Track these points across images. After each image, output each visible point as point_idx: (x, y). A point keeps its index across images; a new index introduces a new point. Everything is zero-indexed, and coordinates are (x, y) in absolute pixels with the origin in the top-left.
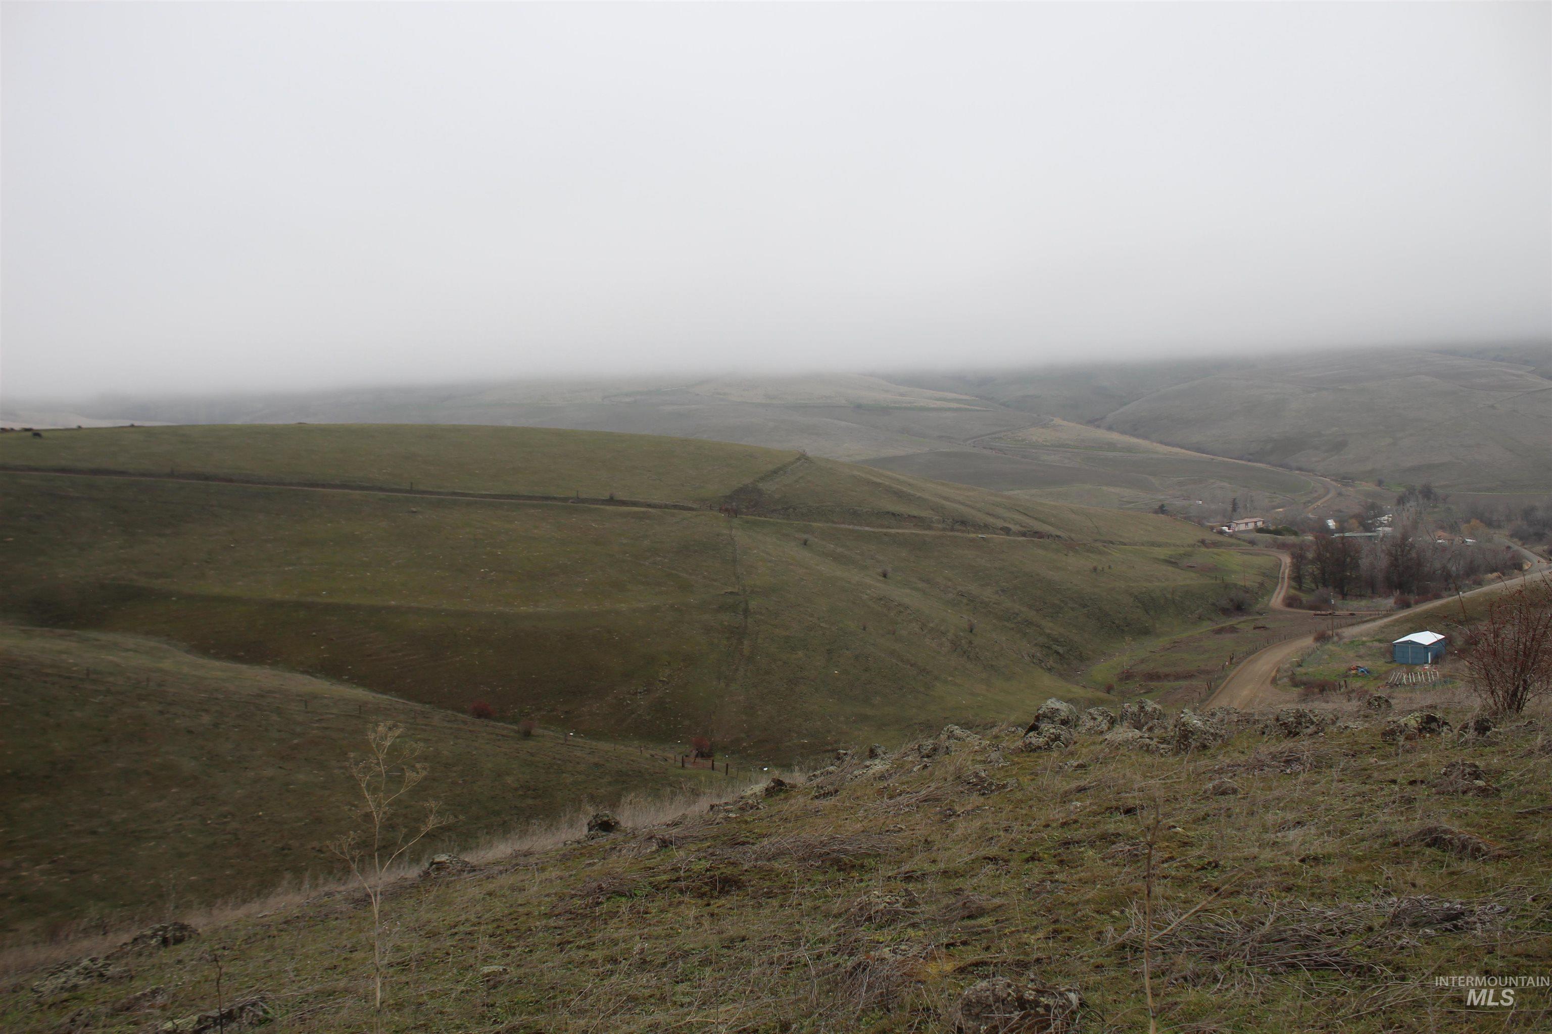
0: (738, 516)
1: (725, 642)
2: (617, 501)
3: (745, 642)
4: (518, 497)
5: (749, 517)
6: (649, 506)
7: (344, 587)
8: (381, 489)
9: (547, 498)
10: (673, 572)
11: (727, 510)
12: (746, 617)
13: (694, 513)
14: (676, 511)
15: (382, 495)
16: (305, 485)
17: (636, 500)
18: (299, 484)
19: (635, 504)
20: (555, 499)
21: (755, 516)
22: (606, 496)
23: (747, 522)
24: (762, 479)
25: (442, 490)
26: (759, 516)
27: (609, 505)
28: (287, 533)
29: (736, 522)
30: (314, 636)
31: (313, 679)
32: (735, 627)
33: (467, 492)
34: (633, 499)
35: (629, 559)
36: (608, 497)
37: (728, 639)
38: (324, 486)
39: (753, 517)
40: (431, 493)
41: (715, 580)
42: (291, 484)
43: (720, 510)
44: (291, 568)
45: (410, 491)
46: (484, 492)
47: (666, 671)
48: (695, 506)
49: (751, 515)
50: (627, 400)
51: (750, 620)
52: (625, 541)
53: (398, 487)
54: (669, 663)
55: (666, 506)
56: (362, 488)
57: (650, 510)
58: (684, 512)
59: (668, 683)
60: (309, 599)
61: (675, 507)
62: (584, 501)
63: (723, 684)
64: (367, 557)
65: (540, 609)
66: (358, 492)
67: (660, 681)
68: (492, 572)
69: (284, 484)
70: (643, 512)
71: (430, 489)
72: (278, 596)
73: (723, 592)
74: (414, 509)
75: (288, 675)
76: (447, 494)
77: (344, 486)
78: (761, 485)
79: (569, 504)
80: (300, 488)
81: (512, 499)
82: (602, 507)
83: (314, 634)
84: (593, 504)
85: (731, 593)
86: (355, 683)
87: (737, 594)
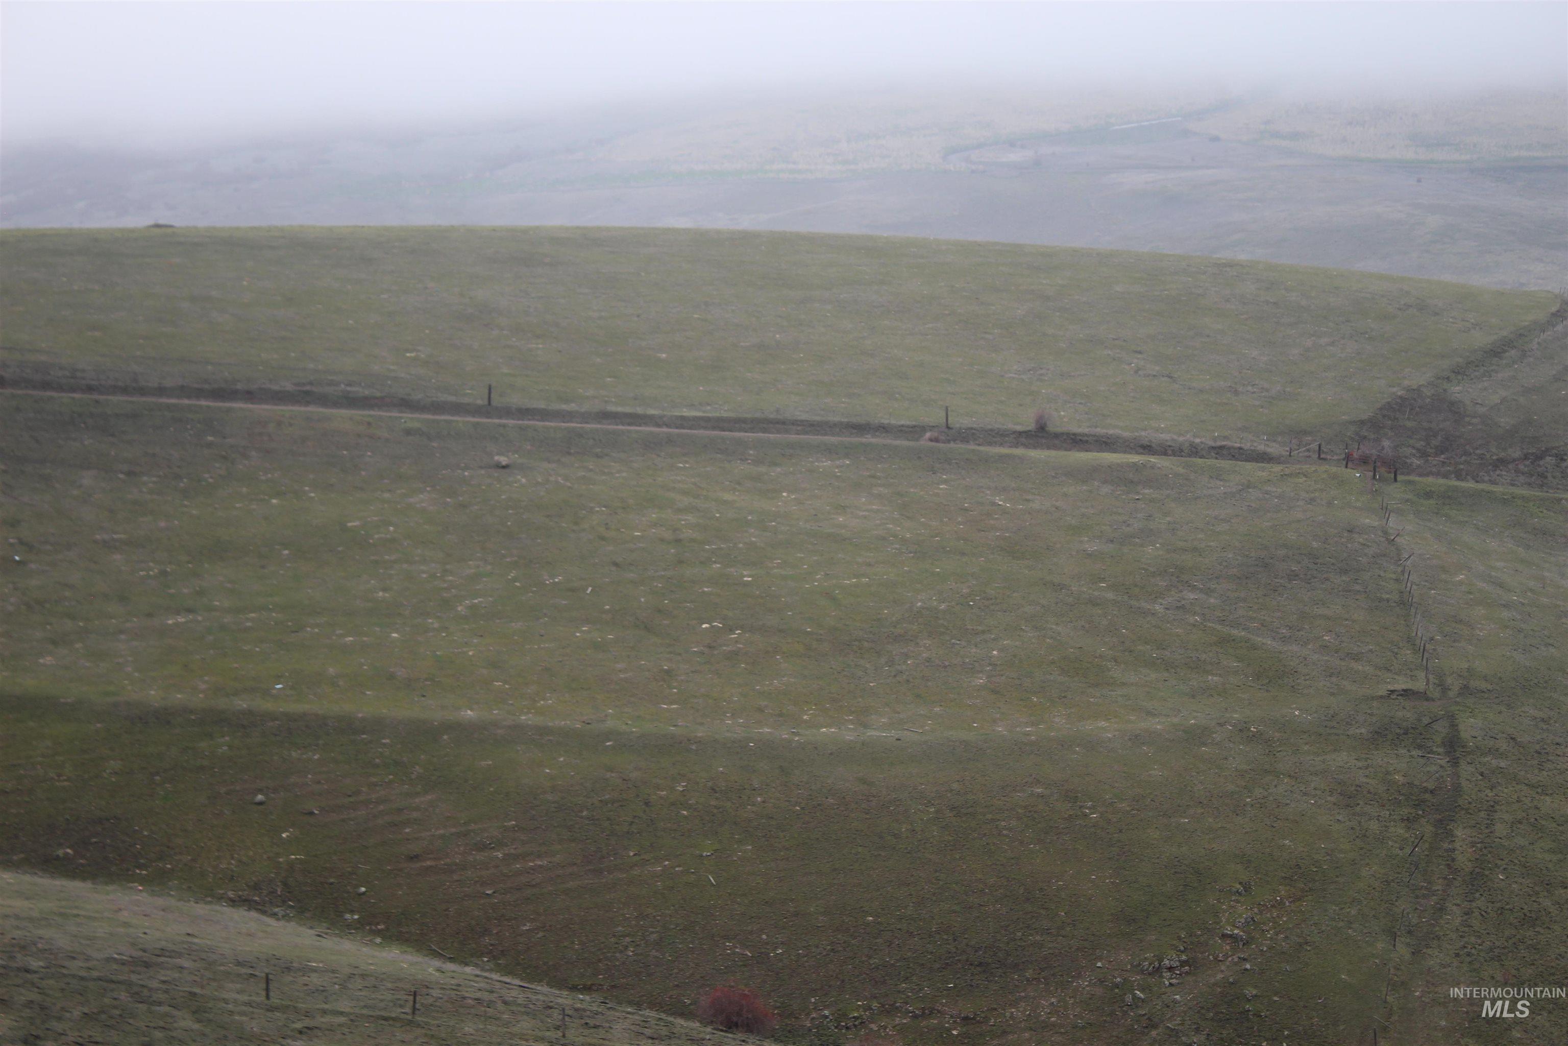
0: (1400, 478)
1: (1401, 831)
2: (1056, 436)
3: (1459, 833)
4: (780, 424)
5: (1430, 479)
6: (1147, 448)
7: (331, 671)
8: (406, 404)
9: (860, 428)
10: (1235, 632)
11: (1364, 461)
12: (1455, 763)
13: (1277, 468)
14: (1226, 464)
15: (411, 419)
16: (199, 393)
17: (1111, 432)
18: (183, 391)
19: (1106, 443)
20: (883, 429)
21: (1446, 476)
22: (1027, 422)
23: (1428, 495)
24: (1459, 372)
25: (572, 407)
26: (1459, 477)
27: (1035, 447)
28: (162, 524)
29: (1395, 492)
30: (261, 803)
31: (271, 921)
32: (1426, 790)
33: (640, 410)
34: (1099, 431)
35: (1110, 595)
36: (1031, 426)
37: (1409, 821)
38: (249, 396)
39: (1441, 481)
40: (544, 414)
41: (1356, 657)
42: (161, 391)
43: (1348, 460)
44: (181, 620)
45: (487, 410)
46: (686, 413)
47: (1240, 908)
48: (1274, 449)
49: (1438, 474)
50: (1014, 157)
51: (1466, 770)
52: (1092, 547)
53: (452, 399)
54: (1247, 888)
55: (1195, 451)
56: (351, 401)
57: (1153, 459)
58: (1249, 466)
59: (1246, 943)
60: (242, 703)
61: (1219, 451)
62: (967, 435)
63: (1403, 951)
64: (384, 590)
65: (870, 733)
66: (344, 412)
67: (1224, 936)
68: (732, 631)
69: (142, 391)
70: (1135, 467)
71: (542, 405)
72: (154, 696)
73: (1382, 692)
74: (504, 460)
75: (201, 909)
76: (585, 417)
77: (303, 396)
78: (1456, 390)
79: (924, 442)
80: (186, 402)
81: (765, 431)
82: (1019, 451)
83: (260, 797)
84: (990, 444)
85: (1406, 693)
86: (378, 933)
87: (1423, 696)
